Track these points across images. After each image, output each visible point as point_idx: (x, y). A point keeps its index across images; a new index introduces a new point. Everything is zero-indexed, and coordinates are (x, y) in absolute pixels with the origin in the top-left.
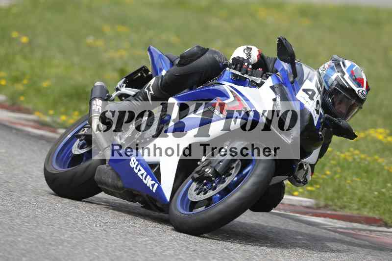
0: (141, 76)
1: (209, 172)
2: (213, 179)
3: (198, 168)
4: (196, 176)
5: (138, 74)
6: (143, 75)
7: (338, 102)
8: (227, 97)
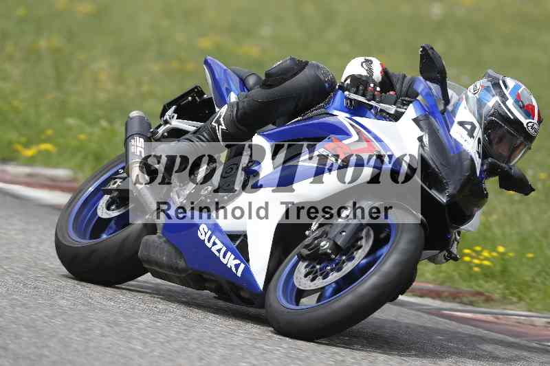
0: (192, 100)
1: (326, 247)
2: (333, 256)
3: (307, 240)
4: (305, 252)
5: (187, 98)
6: (195, 99)
7: (496, 140)
8: (348, 135)
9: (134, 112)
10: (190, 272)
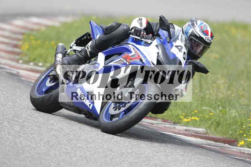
0: (86, 38)
8: (131, 52)
9: (60, 44)
10: (75, 107)
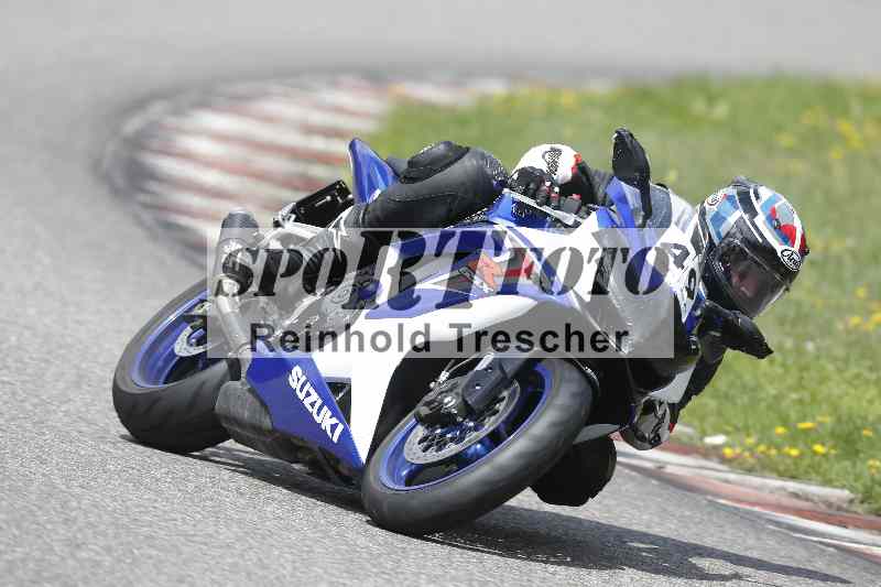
0: (332, 200)
1: (451, 404)
2: (459, 419)
3: (430, 394)
4: (425, 411)
5: (325, 198)
6: (337, 200)
10: (277, 435)
